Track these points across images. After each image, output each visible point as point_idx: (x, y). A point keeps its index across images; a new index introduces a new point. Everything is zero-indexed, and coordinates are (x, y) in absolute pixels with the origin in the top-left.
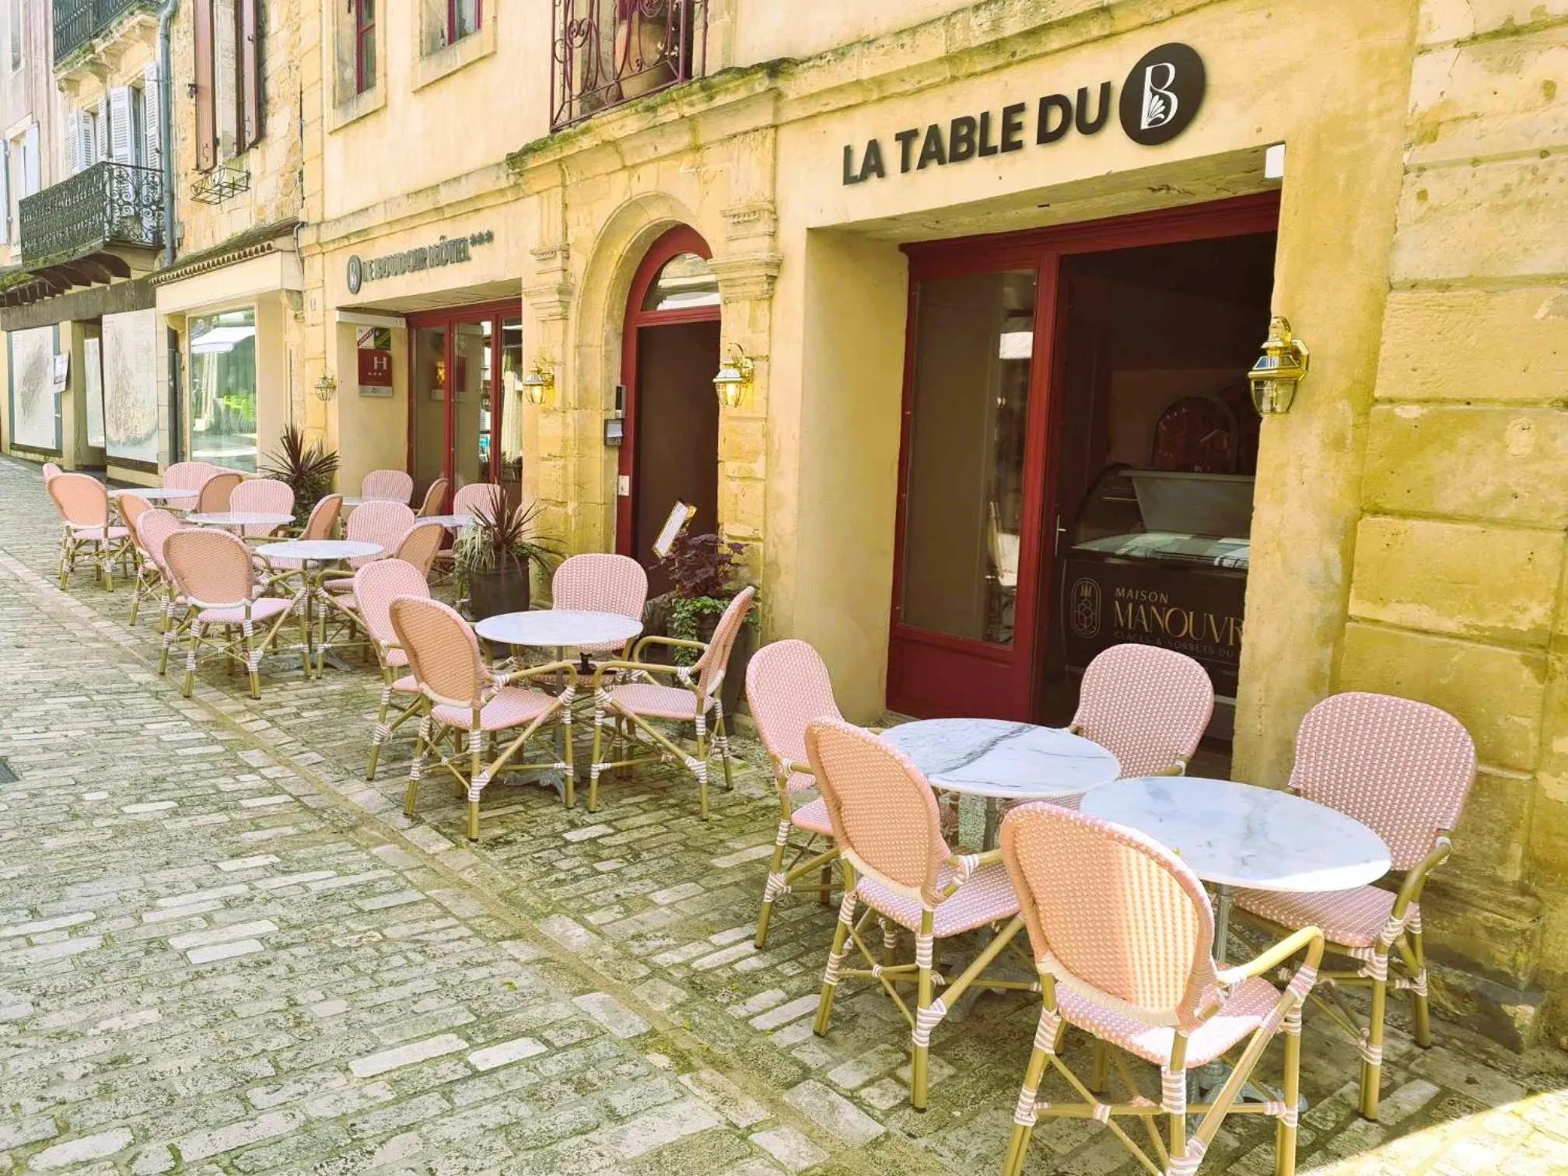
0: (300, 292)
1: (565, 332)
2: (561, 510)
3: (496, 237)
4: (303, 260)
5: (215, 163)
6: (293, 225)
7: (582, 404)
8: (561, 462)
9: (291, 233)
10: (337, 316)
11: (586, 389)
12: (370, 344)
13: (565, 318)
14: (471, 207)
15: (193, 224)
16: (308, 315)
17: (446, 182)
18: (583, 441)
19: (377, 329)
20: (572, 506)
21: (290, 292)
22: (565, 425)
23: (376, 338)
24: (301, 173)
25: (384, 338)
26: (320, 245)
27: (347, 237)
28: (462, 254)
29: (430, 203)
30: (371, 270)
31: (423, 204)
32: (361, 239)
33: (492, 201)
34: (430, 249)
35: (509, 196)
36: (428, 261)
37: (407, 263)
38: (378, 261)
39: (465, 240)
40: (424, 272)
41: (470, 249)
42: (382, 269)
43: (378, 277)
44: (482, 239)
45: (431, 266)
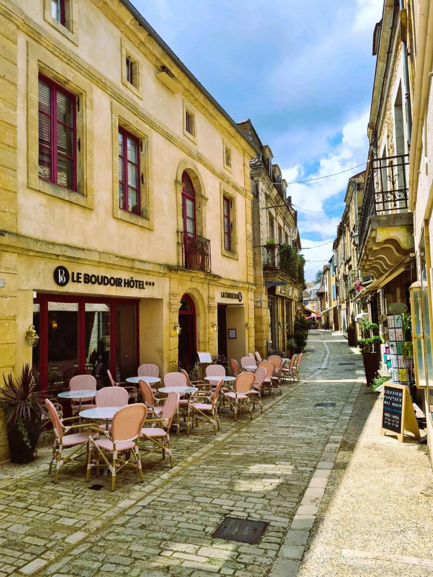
3: (155, 285)
10: (35, 295)
17: (138, 261)
27: (57, 255)
28: (141, 286)
29: (129, 264)
30: (78, 278)
31: (125, 263)
32: (70, 260)
33: (154, 274)
34: (125, 280)
35: (161, 275)
36: (123, 284)
37: (109, 282)
38: (85, 275)
39: (143, 282)
40: (120, 287)
41: (145, 286)
42: (88, 279)
43: (85, 282)
44: (150, 284)
45: (125, 286)
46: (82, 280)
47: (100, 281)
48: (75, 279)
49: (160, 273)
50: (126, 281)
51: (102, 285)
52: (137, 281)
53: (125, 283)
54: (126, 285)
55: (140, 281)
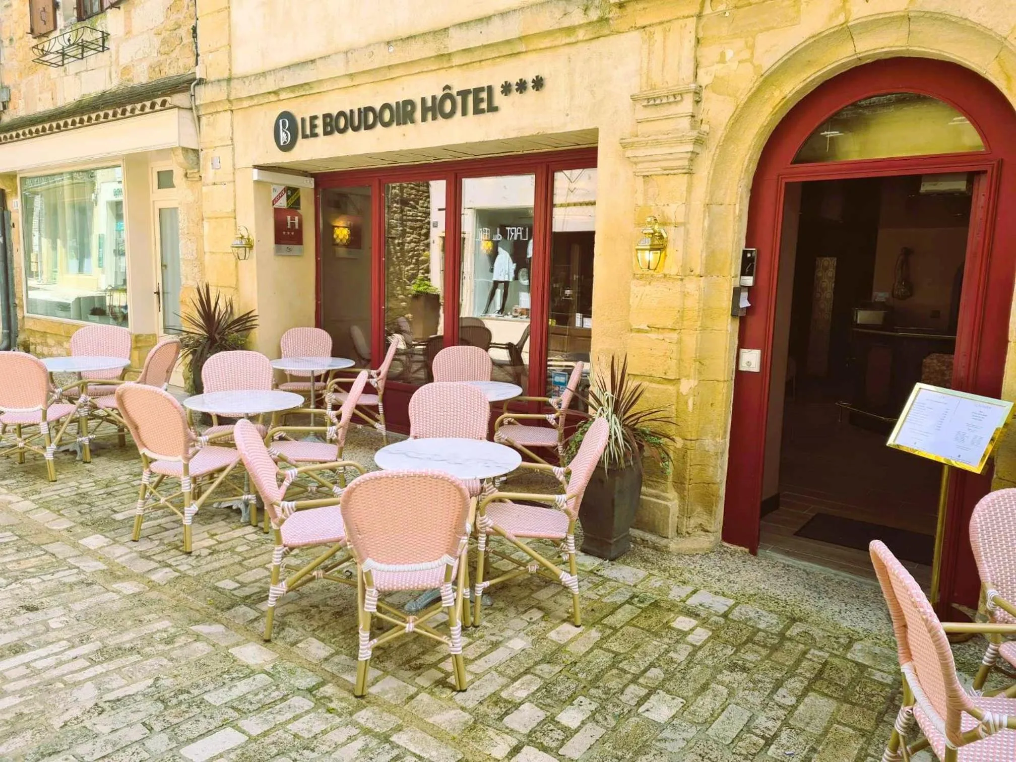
0: (196, 151)
1: (690, 188)
2: (671, 388)
3: (548, 84)
4: (199, 118)
5: (55, 28)
6: (190, 82)
7: (710, 270)
8: (675, 336)
9: (187, 89)
10: (255, 174)
11: (713, 252)
12: (283, 203)
13: (690, 173)
14: (506, 50)
15: (23, 89)
16: (209, 174)
17: (460, 25)
18: (707, 312)
19: (288, 189)
20: (686, 386)
21: (185, 150)
22: (685, 295)
23: (288, 198)
24: (194, 29)
25: (294, 198)
26: (230, 101)
27: (275, 93)
28: (484, 106)
29: (429, 49)
30: (313, 126)
31: (417, 50)
32: (298, 94)
33: (546, 42)
34: (423, 100)
35: (581, 34)
36: (418, 114)
37: (378, 117)
38: (325, 116)
39: (490, 88)
40: (410, 125)
41: (499, 99)
42: (332, 124)
43: (326, 133)
44: (522, 86)
45: (424, 119)
46: (320, 130)
47: (356, 123)
48: (308, 132)
49: (571, 30)
50: (429, 104)
51: (362, 131)
52: (464, 94)
53: (425, 110)
54: (430, 115)
55: (478, 91)
